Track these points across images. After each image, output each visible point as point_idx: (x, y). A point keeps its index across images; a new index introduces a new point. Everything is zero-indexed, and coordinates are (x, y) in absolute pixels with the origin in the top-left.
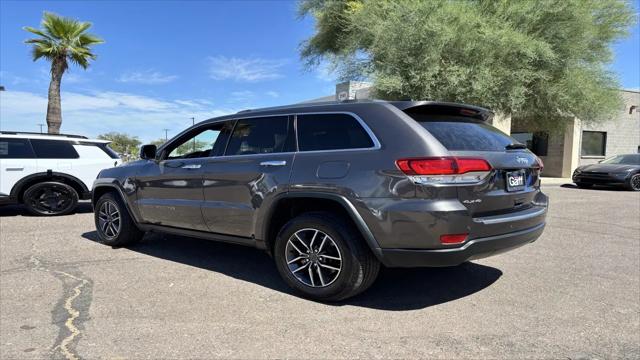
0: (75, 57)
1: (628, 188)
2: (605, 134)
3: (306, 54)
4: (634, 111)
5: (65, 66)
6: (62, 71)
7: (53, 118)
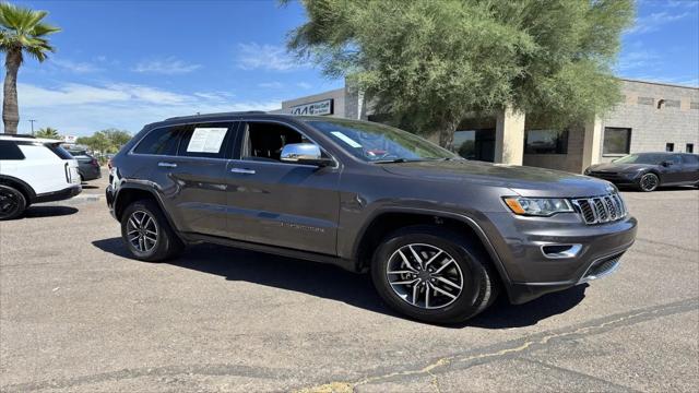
0: (32, 50)
1: (638, 189)
2: (630, 130)
3: (294, 45)
4: (663, 105)
5: (19, 60)
6: (18, 64)
7: (10, 116)
